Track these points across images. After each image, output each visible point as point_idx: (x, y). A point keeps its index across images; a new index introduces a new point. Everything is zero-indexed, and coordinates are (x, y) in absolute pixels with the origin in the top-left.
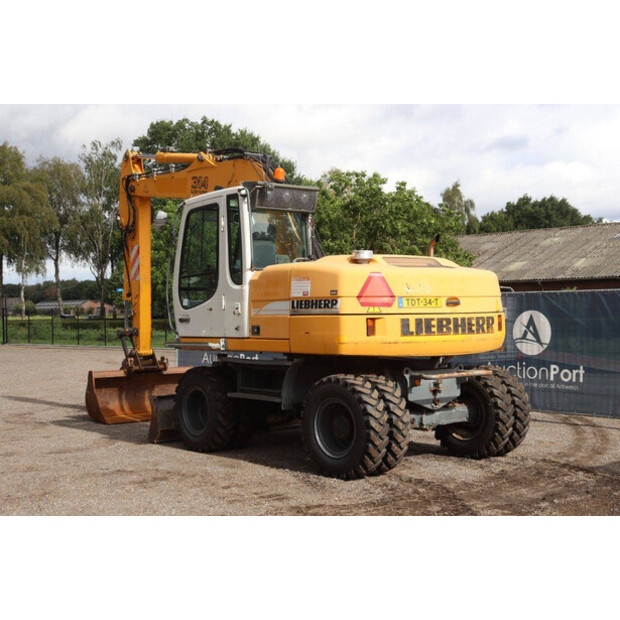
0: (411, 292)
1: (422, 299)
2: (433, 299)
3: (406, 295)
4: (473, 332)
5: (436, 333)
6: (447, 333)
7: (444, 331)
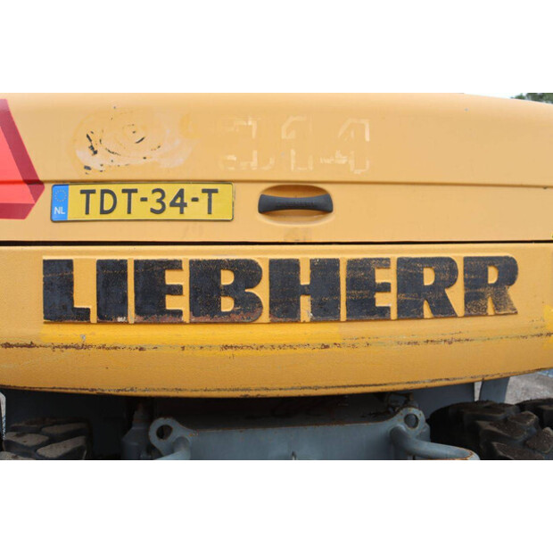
0: (101, 166)
1: (144, 190)
2: (191, 191)
3: (82, 175)
4: (383, 313)
5: (186, 317)
6: (237, 318)
7: (223, 310)
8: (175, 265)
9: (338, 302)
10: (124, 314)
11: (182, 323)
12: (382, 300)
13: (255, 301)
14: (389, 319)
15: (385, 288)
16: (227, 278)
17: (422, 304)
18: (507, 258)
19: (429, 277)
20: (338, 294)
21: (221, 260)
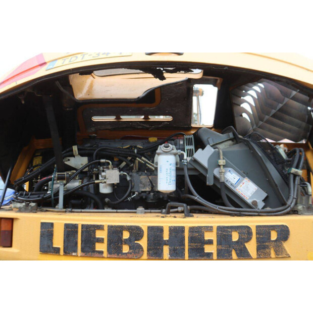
4: (209, 256)
5: (105, 254)
6: (130, 256)
7: (124, 252)
8: (100, 227)
9: (184, 249)
10: (76, 251)
11: (103, 257)
12: (208, 249)
13: (140, 247)
14: (212, 259)
15: (210, 242)
16: (126, 235)
17: (232, 251)
18: (283, 226)
19: (235, 237)
20: (184, 245)
21: (123, 226)
